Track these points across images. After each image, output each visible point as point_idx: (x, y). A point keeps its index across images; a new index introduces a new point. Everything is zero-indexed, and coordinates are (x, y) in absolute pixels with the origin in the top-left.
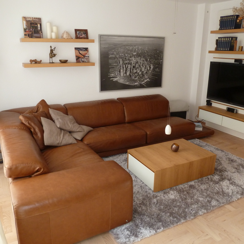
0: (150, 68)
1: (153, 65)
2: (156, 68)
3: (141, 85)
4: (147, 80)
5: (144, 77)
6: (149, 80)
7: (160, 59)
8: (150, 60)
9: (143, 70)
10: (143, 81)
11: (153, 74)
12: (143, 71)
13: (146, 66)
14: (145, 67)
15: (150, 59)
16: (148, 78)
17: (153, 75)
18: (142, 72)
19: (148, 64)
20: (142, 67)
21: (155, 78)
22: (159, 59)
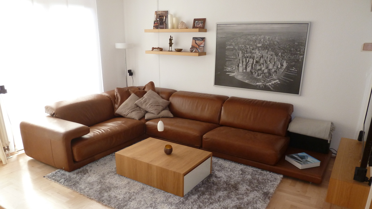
0: (282, 65)
3: (265, 86)
4: (275, 82)
5: (271, 76)
7: (298, 54)
8: (282, 56)
9: (271, 67)
10: (270, 81)
11: (286, 74)
13: (275, 62)
14: (273, 63)
15: (282, 53)
16: (278, 79)
17: (286, 76)
18: (269, 70)
19: (279, 60)
20: (269, 63)
21: (288, 80)
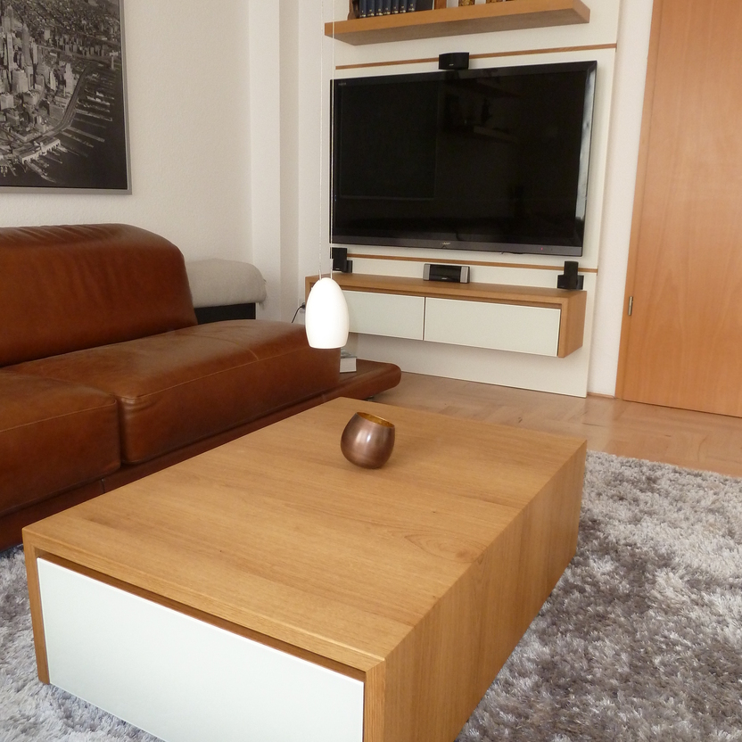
0: (62, 82)
1: (74, 71)
2: (94, 87)
4: (50, 147)
5: (32, 125)
6: (63, 149)
7: (105, 43)
8: (54, 40)
9: (23, 85)
10: (31, 148)
11: (78, 115)
12: (25, 89)
13: (35, 67)
14: (30, 70)
15: (53, 33)
18: (20, 97)
19: (48, 59)
20: (13, 66)
22: (101, 43)
